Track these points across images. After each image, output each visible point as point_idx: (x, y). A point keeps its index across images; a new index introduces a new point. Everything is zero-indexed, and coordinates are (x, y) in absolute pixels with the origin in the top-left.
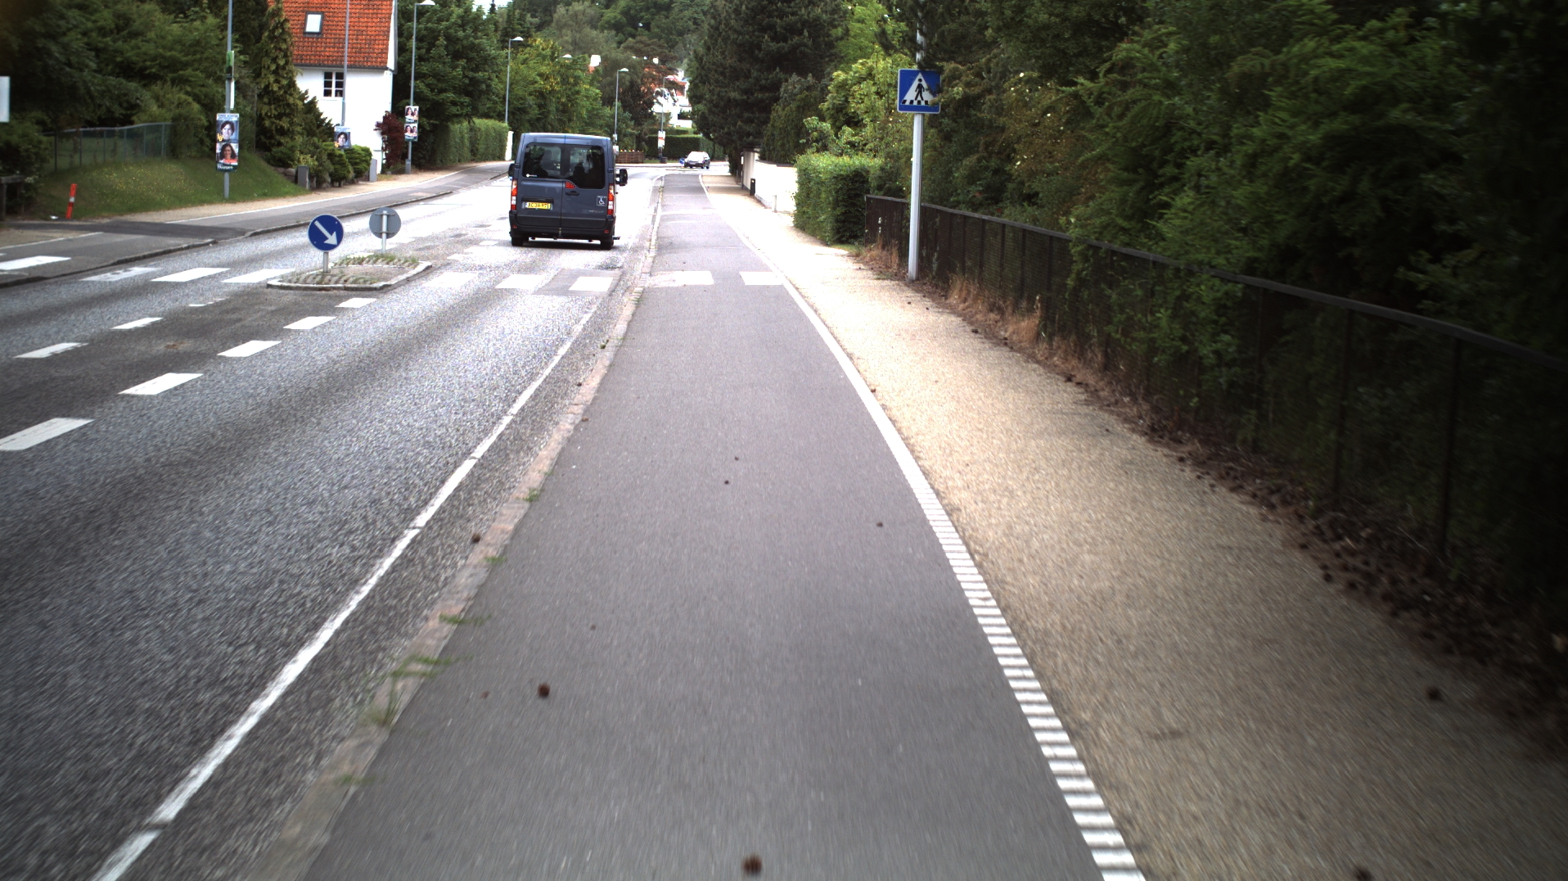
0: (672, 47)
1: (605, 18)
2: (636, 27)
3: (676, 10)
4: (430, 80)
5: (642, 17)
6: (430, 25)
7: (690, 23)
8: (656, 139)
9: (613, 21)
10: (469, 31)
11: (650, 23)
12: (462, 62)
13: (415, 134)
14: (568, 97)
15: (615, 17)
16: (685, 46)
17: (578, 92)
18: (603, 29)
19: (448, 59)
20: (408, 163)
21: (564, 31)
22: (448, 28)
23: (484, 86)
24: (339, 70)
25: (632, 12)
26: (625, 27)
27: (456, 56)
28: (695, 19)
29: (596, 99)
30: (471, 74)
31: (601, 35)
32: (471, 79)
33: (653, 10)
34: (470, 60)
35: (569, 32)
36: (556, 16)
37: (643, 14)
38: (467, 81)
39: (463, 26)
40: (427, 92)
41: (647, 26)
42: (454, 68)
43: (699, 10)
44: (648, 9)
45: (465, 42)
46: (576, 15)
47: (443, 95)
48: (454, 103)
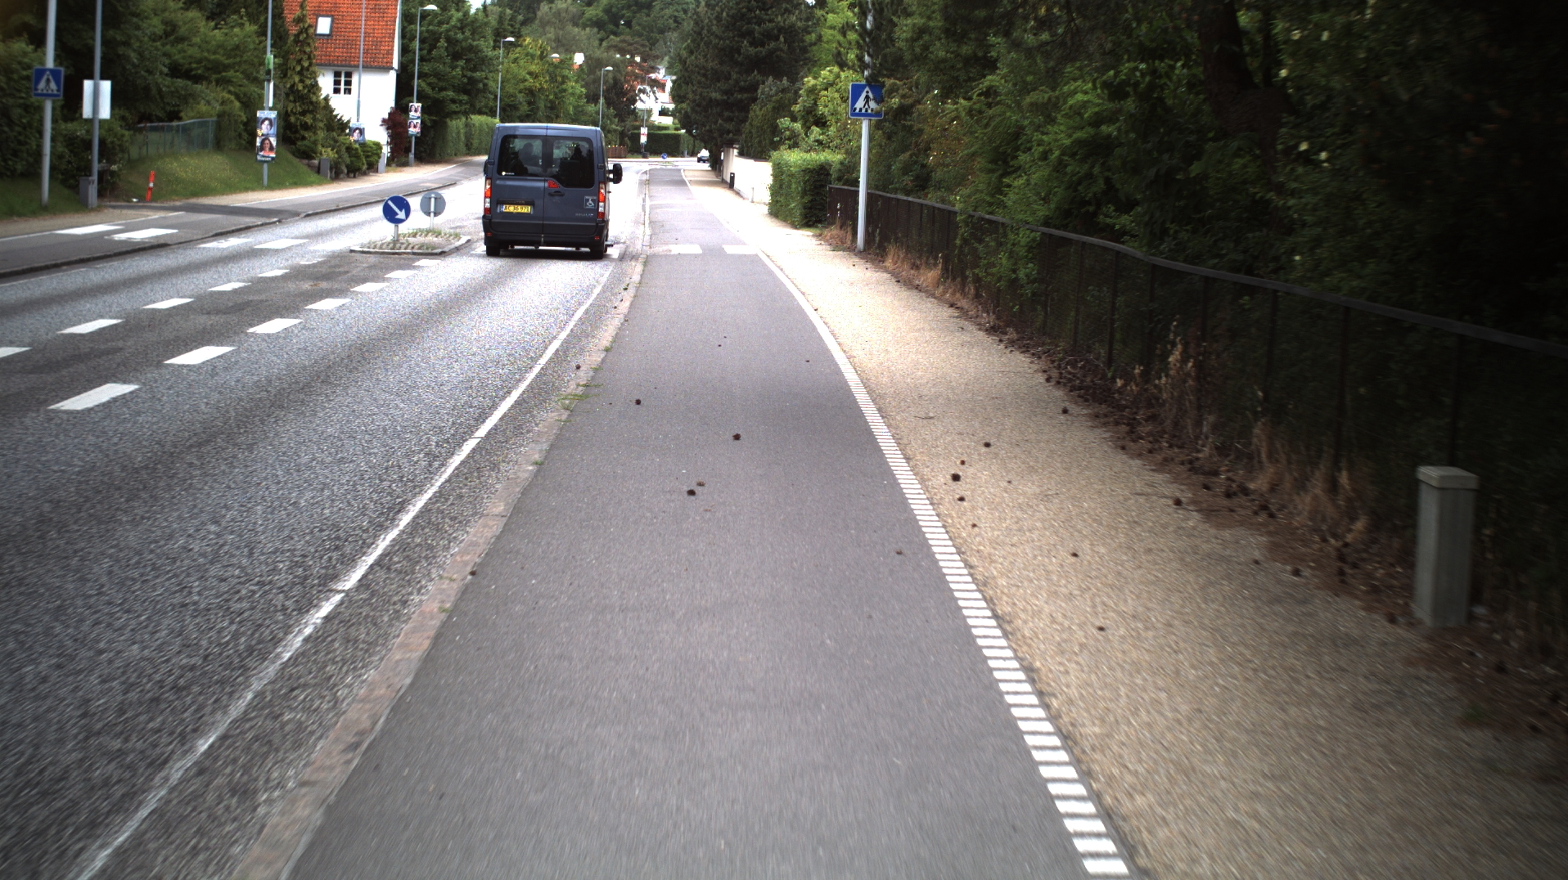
0: (653, 44)
1: (587, 15)
2: (617, 25)
3: (657, 8)
4: (433, 80)
5: (624, 15)
7: (671, 21)
8: (638, 134)
9: (594, 19)
11: (631, 21)
13: (418, 130)
15: (597, 15)
16: (665, 43)
17: (565, 90)
18: (584, 27)
20: (412, 156)
21: (547, 28)
23: (480, 85)
25: (614, 10)
26: (607, 25)
28: (675, 17)
29: (581, 96)
31: (583, 33)
33: (633, 8)
35: (552, 29)
36: (539, 14)
37: (624, 12)
41: (628, 24)
42: (454, 68)
43: (680, 8)
44: (629, 7)
46: (558, 14)
47: (444, 94)
48: (454, 101)
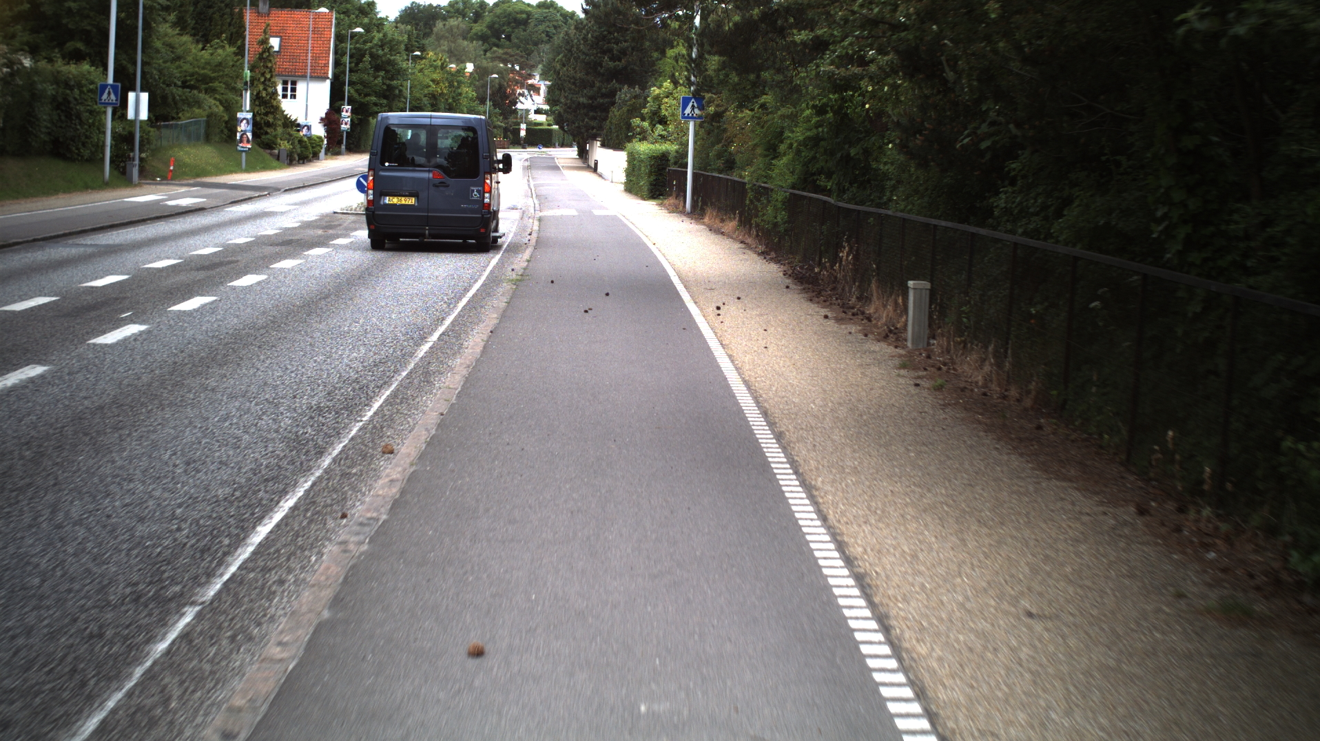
0: (529, 54)
1: (473, 31)
2: (499, 38)
3: (532, 24)
4: (359, 87)
5: (504, 30)
6: (358, 45)
7: (543, 35)
8: (519, 130)
9: (480, 34)
10: (387, 50)
11: (510, 36)
12: (382, 73)
13: (348, 126)
14: (453, 98)
15: (482, 30)
16: (539, 54)
17: (460, 94)
18: (472, 40)
19: (371, 71)
20: (343, 147)
21: (442, 42)
22: (371, 48)
23: (397, 92)
24: (294, 79)
25: (497, 26)
26: (491, 38)
27: (377, 68)
28: (547, 32)
29: (471, 99)
30: (388, 82)
31: (471, 45)
32: (389, 86)
33: (513, 24)
34: (387, 72)
35: (446, 43)
36: (435, 30)
37: (505, 28)
38: (385, 87)
39: (382, 46)
40: (356, 96)
41: (508, 38)
42: (376, 78)
43: (551, 25)
44: (509, 24)
45: (384, 59)
46: (451, 29)
47: (368, 98)
48: (376, 104)
